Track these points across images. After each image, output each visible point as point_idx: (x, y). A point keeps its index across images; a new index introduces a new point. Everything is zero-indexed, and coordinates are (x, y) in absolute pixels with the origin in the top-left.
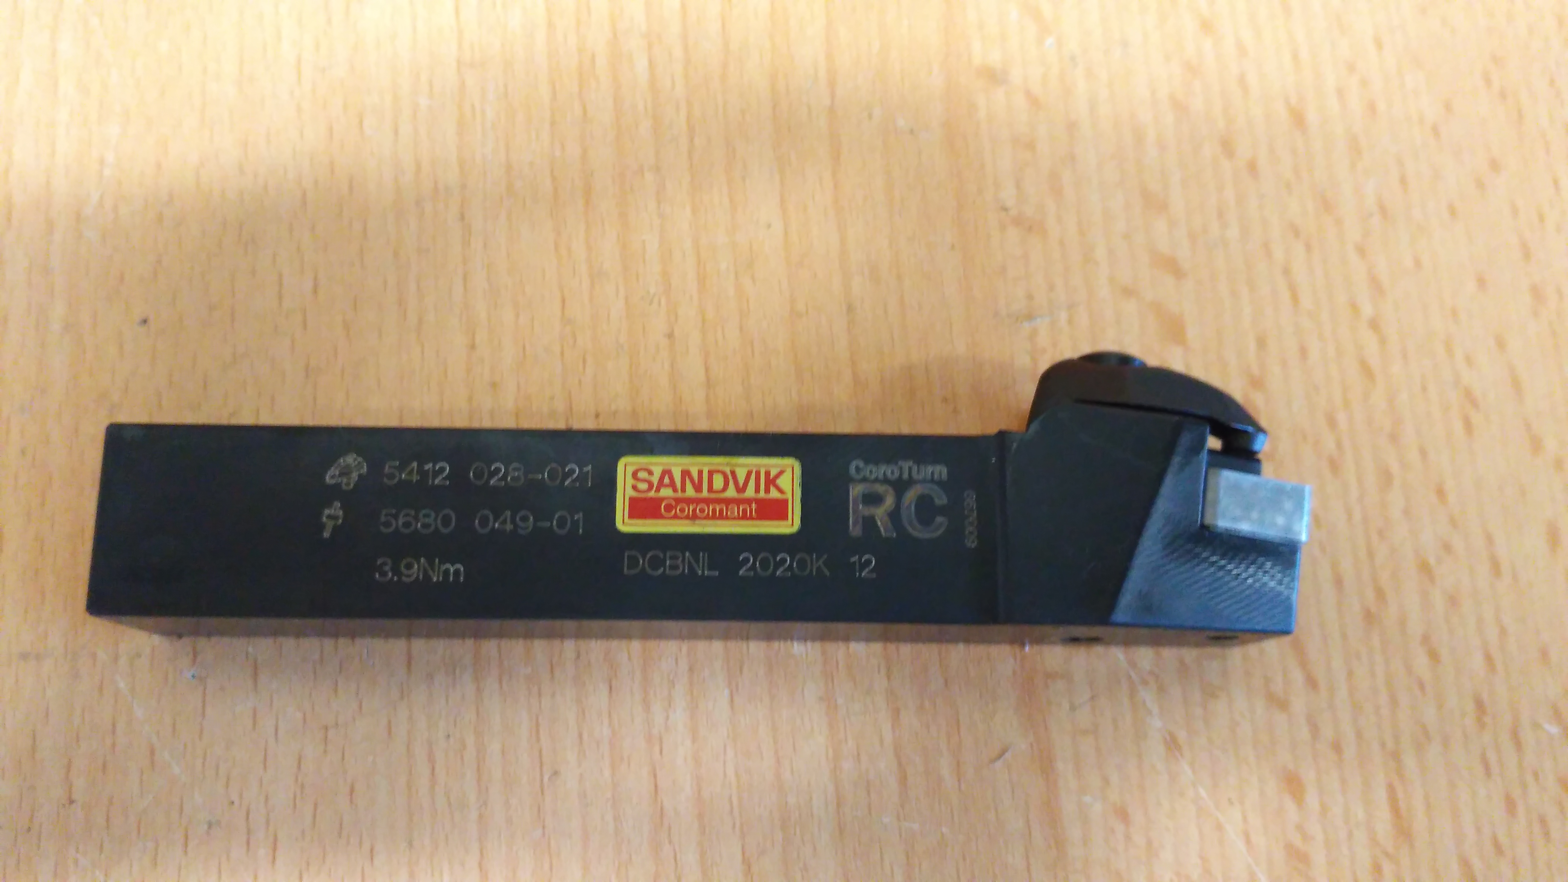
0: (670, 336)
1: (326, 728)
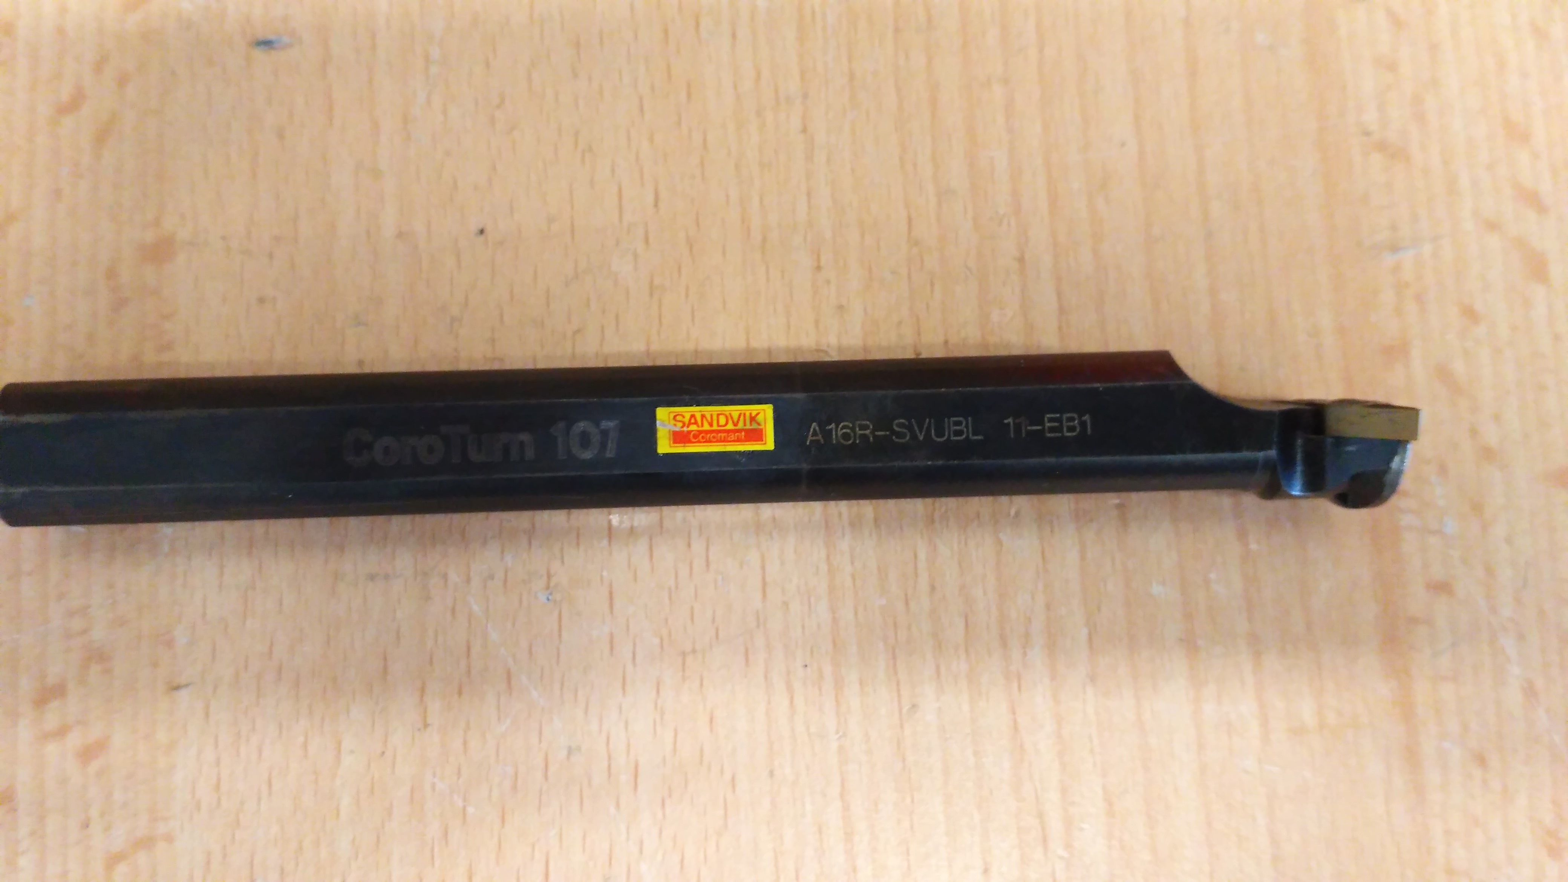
0: (1021, 260)
1: (684, 654)
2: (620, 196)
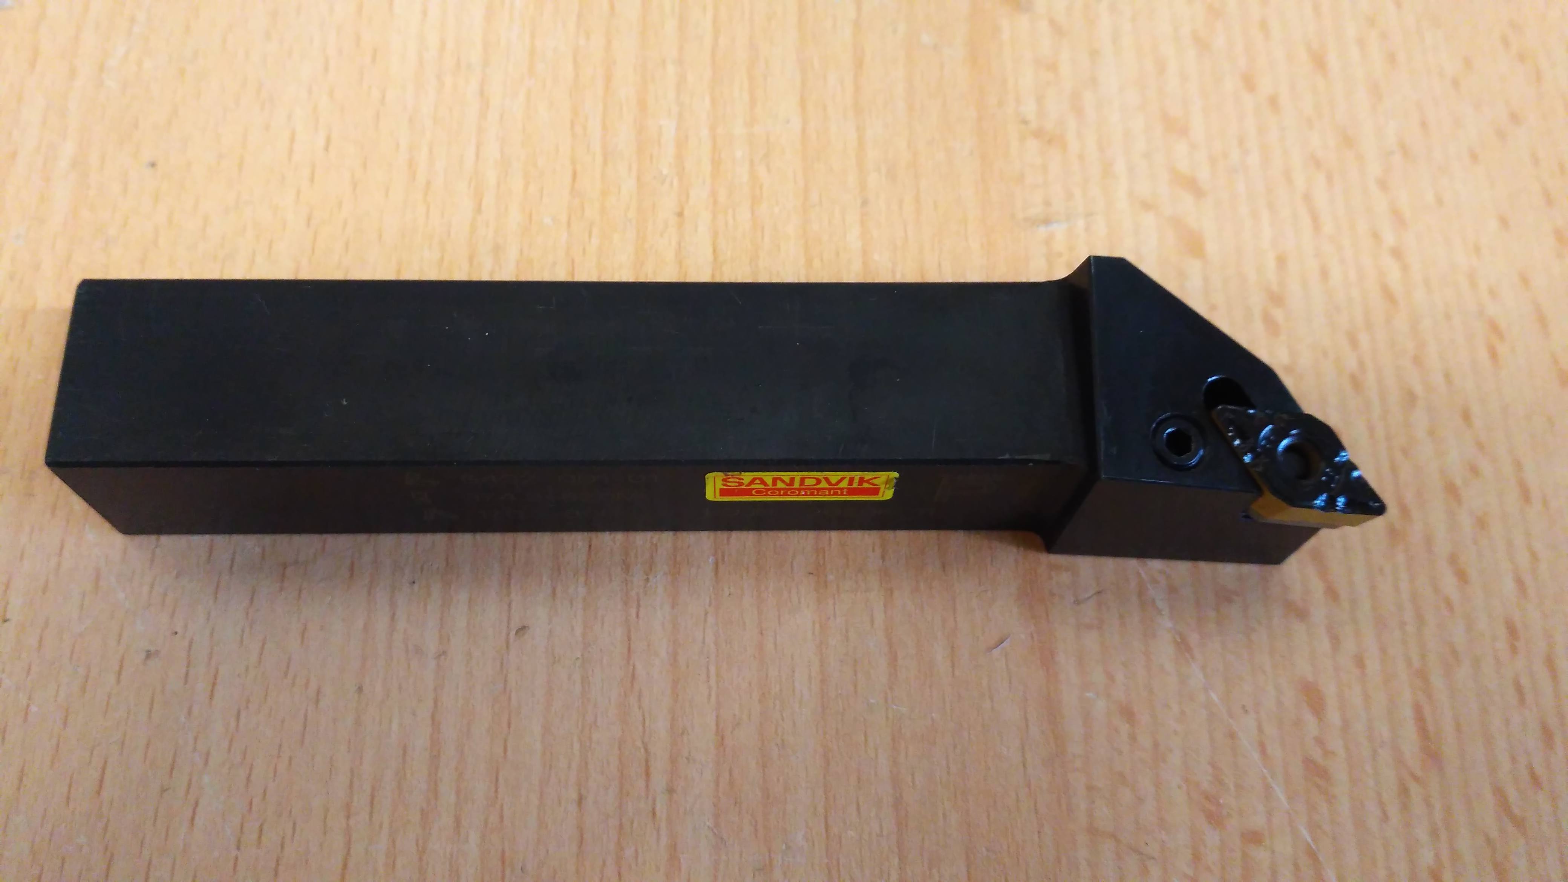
2: (292, 140)
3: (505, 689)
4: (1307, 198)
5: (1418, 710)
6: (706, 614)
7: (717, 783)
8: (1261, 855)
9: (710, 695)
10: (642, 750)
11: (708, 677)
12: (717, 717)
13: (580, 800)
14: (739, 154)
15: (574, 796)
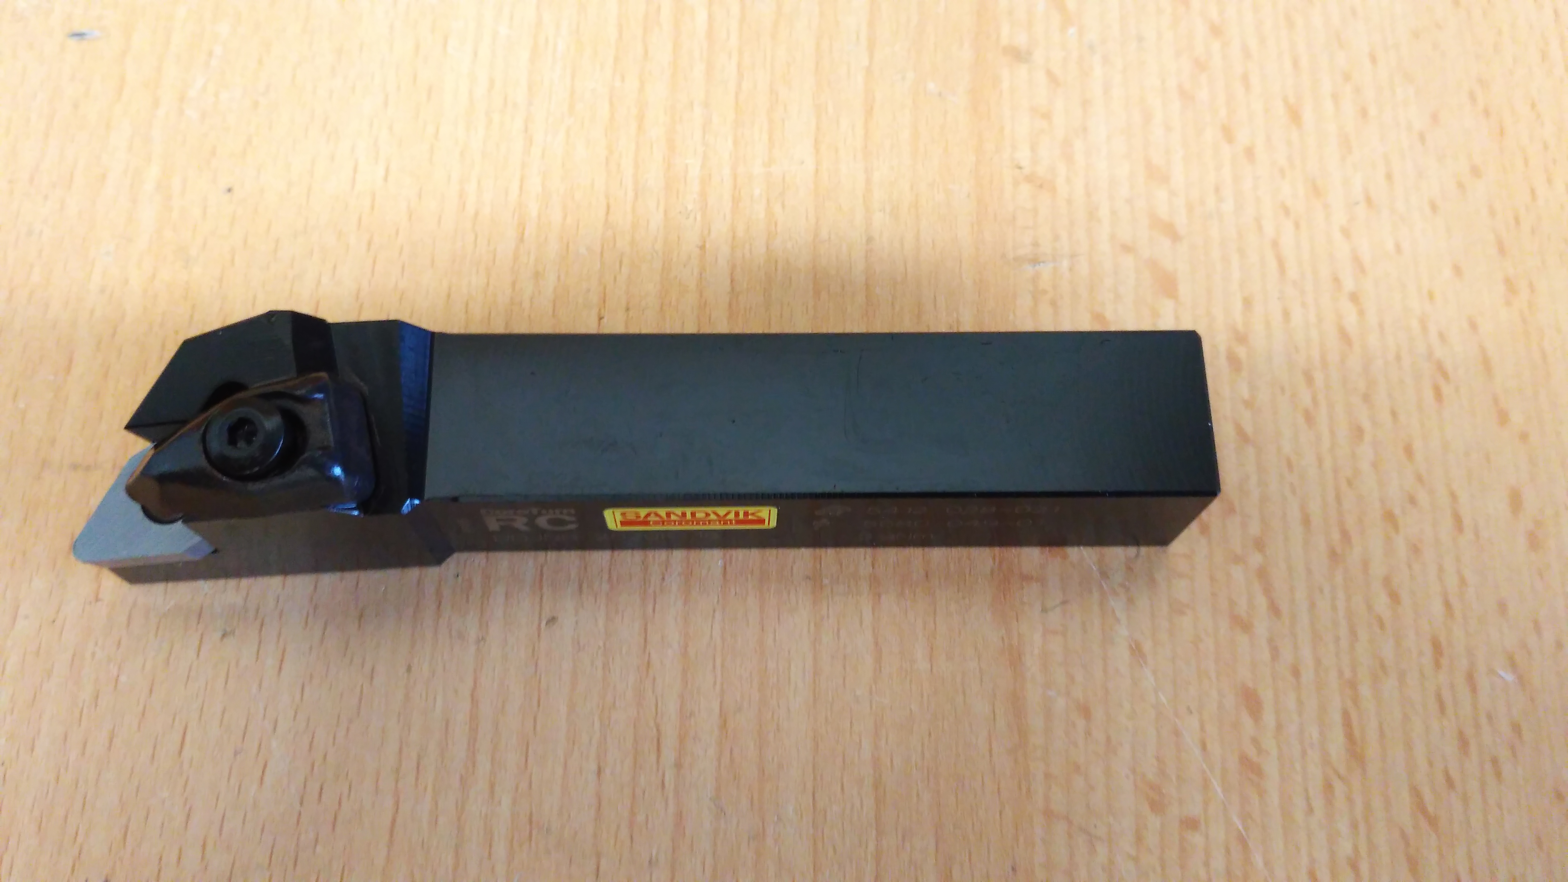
2: (355, 170)
3: (536, 672)
4: (1275, 244)
5: (1346, 716)
6: (714, 611)
7: (719, 760)
8: (1197, 839)
9: (715, 683)
10: (655, 730)
11: (714, 667)
12: (721, 703)
13: (599, 772)
14: (757, 192)
15: (593, 767)
